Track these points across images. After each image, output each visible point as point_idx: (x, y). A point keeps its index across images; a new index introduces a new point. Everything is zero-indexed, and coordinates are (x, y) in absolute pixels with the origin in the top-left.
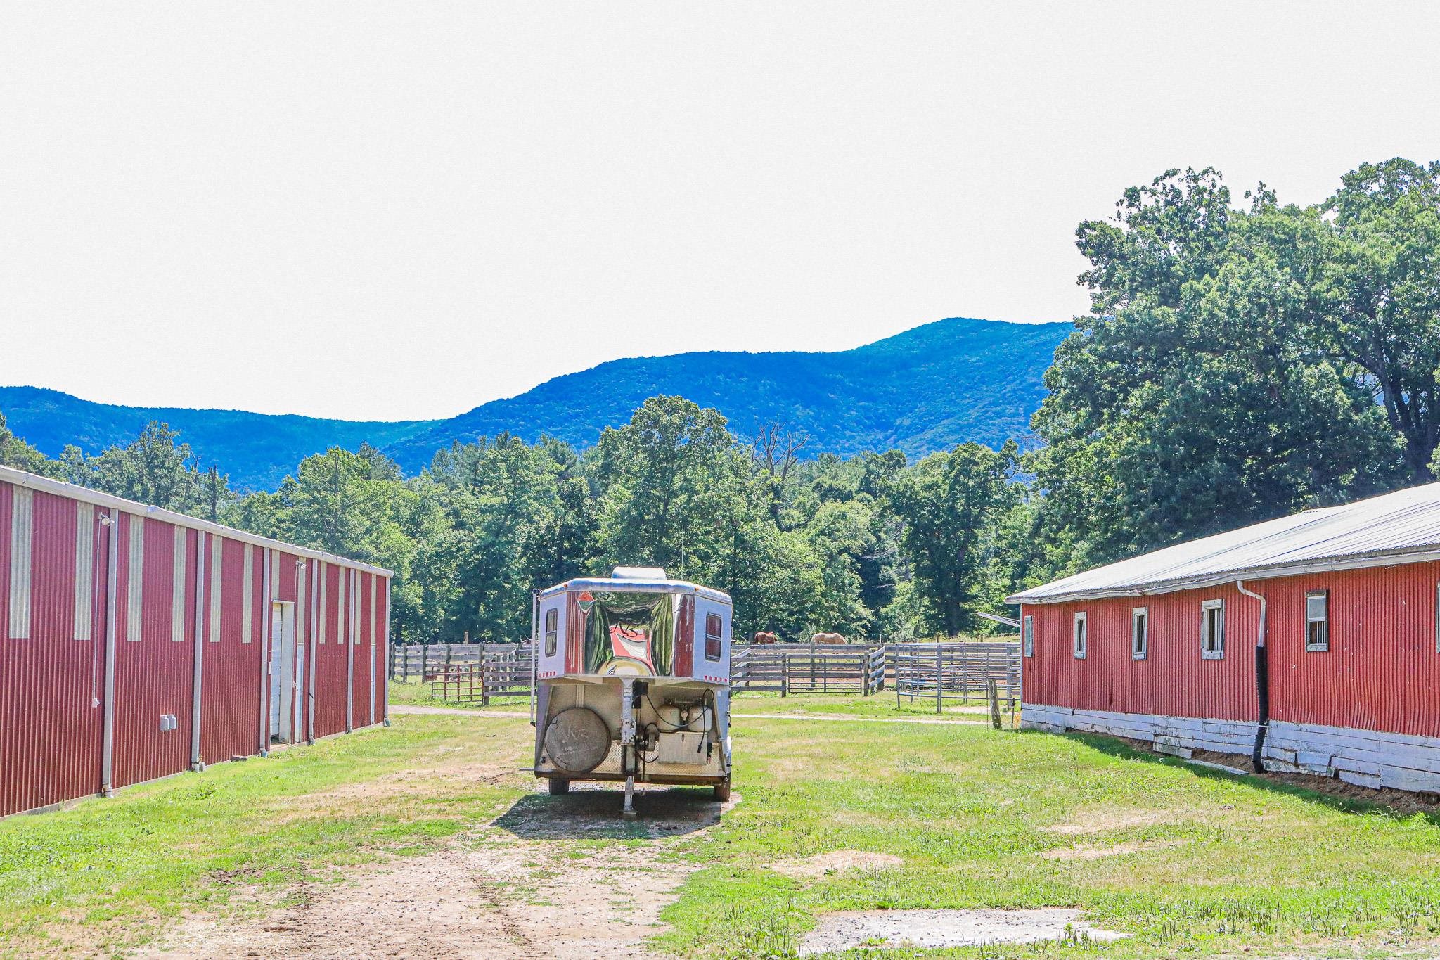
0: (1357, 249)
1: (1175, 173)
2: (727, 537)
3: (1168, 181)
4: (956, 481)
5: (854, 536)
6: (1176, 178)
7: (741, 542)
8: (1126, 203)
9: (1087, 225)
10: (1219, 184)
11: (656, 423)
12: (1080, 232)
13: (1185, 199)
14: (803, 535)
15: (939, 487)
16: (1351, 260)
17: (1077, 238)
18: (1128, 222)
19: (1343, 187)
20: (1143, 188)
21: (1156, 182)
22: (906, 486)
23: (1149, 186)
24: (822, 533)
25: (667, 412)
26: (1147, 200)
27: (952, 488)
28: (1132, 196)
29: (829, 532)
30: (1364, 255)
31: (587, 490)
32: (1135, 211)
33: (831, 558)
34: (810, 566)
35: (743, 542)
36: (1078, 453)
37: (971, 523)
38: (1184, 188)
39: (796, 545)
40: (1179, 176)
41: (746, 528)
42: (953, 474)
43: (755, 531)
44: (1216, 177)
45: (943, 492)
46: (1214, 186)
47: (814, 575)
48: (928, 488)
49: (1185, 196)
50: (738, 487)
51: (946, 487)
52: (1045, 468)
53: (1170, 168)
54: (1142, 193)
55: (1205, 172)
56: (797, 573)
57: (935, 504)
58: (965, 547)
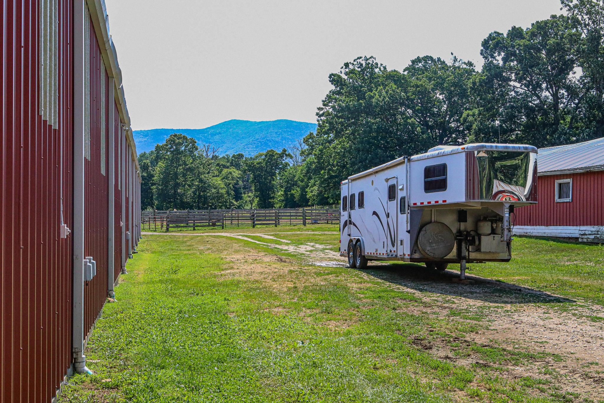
0: (419, 83)
1: (361, 58)
2: (197, 179)
3: (358, 60)
5: (233, 180)
6: (361, 59)
7: (201, 181)
8: (344, 67)
9: (332, 74)
10: (375, 62)
11: (174, 142)
12: (330, 77)
13: (364, 66)
14: (219, 179)
15: (262, 163)
16: (417, 86)
17: (329, 79)
18: (345, 74)
19: (411, 64)
20: (350, 63)
21: (354, 61)
22: (252, 163)
23: (352, 62)
24: (224, 178)
25: (178, 139)
26: (351, 66)
27: (266, 163)
28: (347, 65)
29: (226, 178)
30: (422, 85)
31: (149, 164)
32: (347, 70)
33: (227, 186)
34: (222, 188)
35: (202, 181)
36: (328, 149)
37: (272, 174)
38: (364, 63)
39: (218, 181)
40: (362, 59)
41: (203, 176)
42: (267, 159)
44: (374, 60)
45: (264, 165)
46: (373, 62)
47: (223, 191)
48: (258, 163)
49: (364, 65)
50: (201, 163)
51: (264, 163)
52: (317, 153)
53: (359, 56)
54: (350, 64)
55: (371, 58)
56: (218, 191)
57: (261, 169)
58: (270, 182)
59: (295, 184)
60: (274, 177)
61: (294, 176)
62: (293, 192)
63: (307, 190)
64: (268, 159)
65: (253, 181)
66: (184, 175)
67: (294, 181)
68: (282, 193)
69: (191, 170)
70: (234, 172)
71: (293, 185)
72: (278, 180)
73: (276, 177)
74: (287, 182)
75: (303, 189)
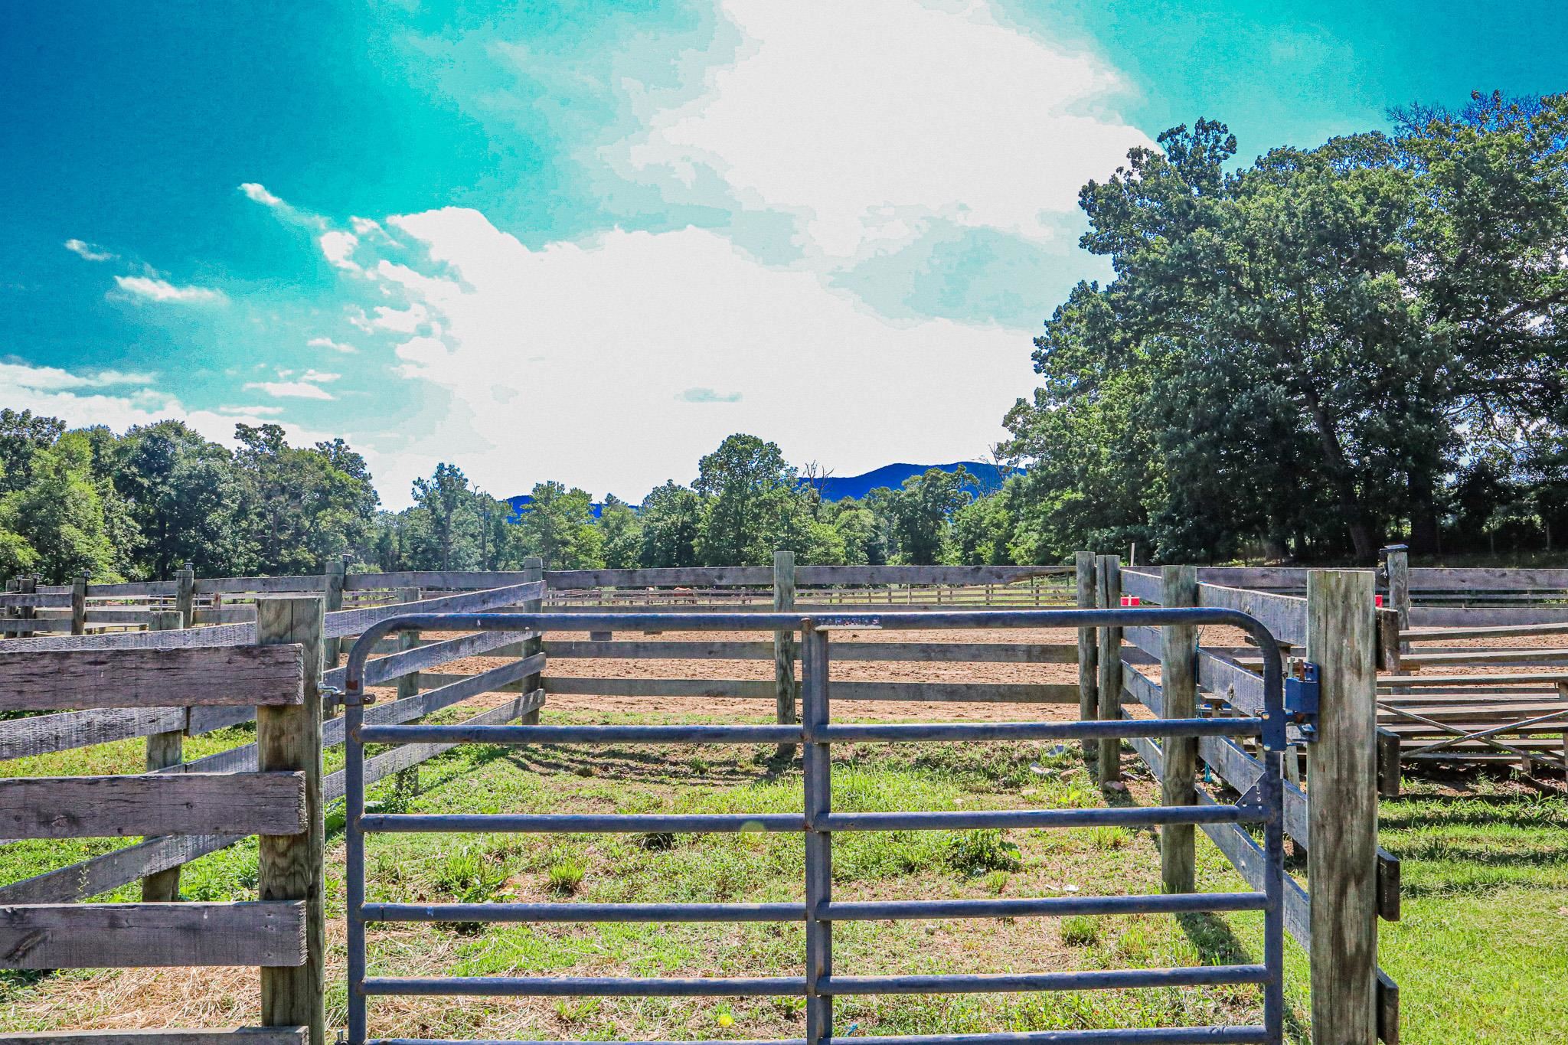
2: (783, 525)
4: (927, 490)
5: (863, 531)
7: (791, 529)
11: (735, 449)
14: (832, 527)
24: (844, 526)
27: (925, 496)
29: (848, 525)
33: (850, 542)
34: (836, 545)
35: (793, 528)
37: (937, 517)
39: (828, 532)
41: (795, 520)
43: (800, 521)
45: (919, 498)
47: (839, 551)
51: (921, 495)
56: (828, 549)
57: (914, 506)
58: (933, 532)
59: (983, 535)
60: (941, 523)
61: (982, 519)
62: (979, 550)
63: (1009, 545)
64: (928, 487)
65: (898, 532)
66: (756, 517)
67: (981, 528)
68: (958, 554)
69: (769, 505)
70: (866, 516)
71: (980, 536)
72: (947, 529)
73: (946, 523)
74: (967, 530)
75: (1000, 544)
